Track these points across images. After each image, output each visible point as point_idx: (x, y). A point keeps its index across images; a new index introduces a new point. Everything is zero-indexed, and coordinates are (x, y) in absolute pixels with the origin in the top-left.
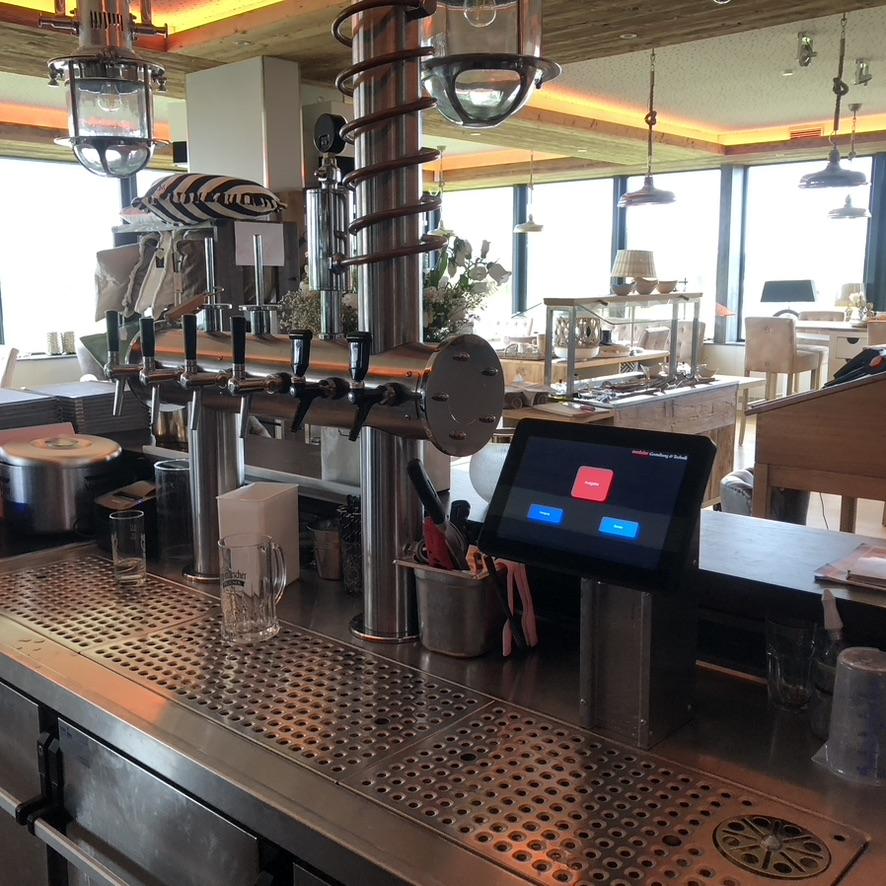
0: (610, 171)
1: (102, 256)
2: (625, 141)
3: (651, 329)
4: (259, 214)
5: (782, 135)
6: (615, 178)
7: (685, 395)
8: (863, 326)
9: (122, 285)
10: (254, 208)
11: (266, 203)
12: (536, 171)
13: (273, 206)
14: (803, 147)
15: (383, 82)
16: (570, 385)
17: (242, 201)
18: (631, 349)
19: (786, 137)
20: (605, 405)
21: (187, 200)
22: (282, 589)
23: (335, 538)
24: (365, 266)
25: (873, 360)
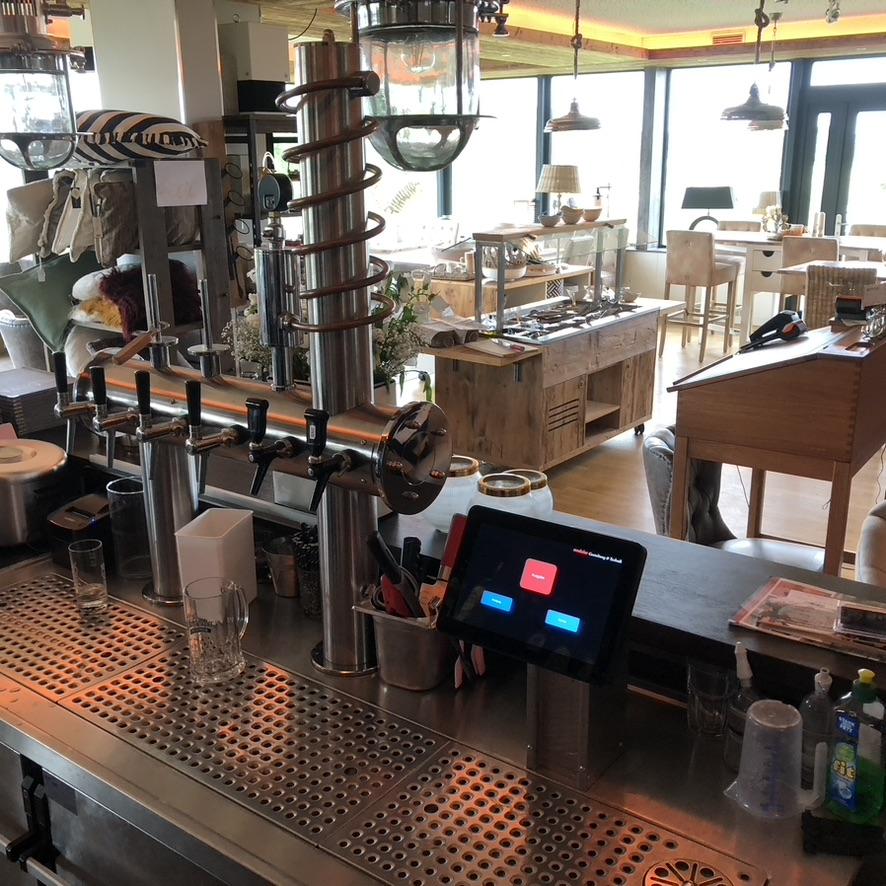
0: (534, 72)
1: (13, 194)
4: (178, 152)
5: (704, 39)
6: (540, 77)
7: (609, 325)
8: (779, 239)
9: (37, 224)
10: (174, 147)
11: (186, 143)
13: (193, 145)
14: (725, 54)
15: (330, 159)
17: (162, 141)
18: (557, 267)
19: (709, 42)
20: (534, 341)
21: (103, 141)
22: (245, 626)
23: (290, 560)
24: (317, 334)
25: (786, 326)
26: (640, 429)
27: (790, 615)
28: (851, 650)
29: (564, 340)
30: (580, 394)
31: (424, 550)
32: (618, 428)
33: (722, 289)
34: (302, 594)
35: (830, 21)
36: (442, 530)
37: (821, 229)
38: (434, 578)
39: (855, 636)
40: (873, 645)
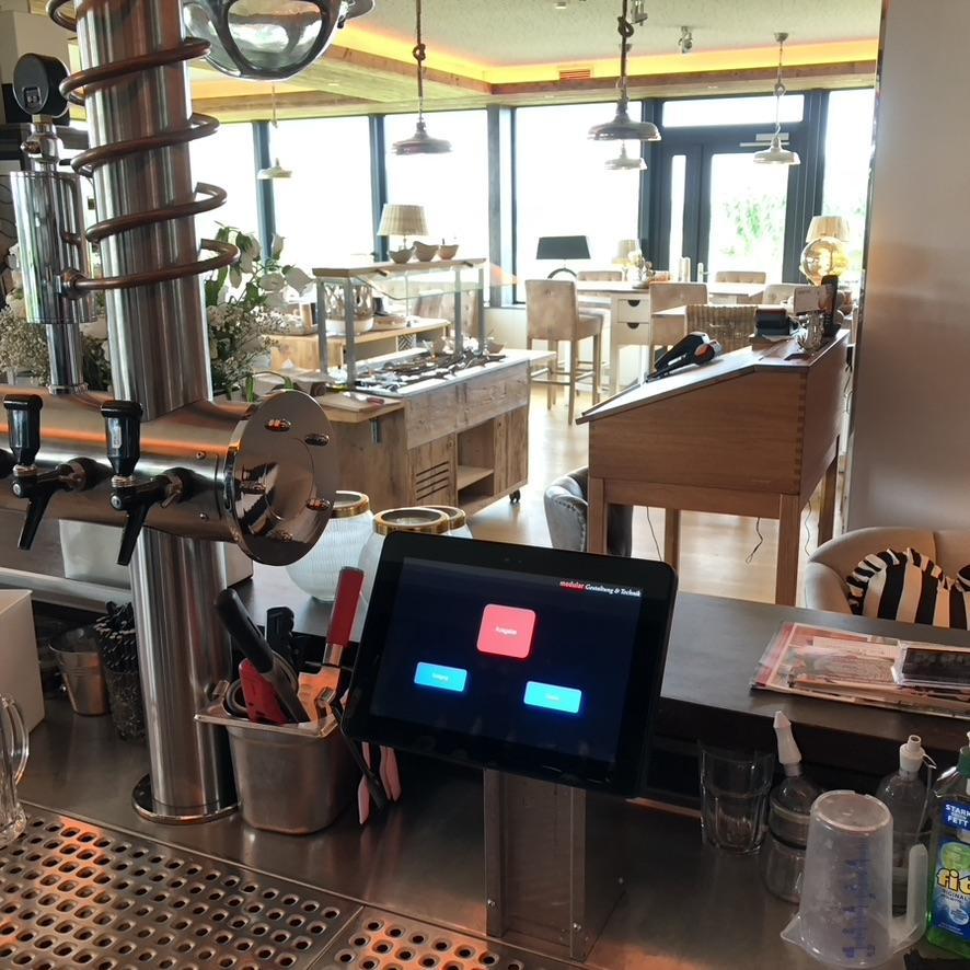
0: (364, 108)
2: (382, 75)
3: (423, 293)
5: (550, 74)
6: (372, 116)
7: (477, 377)
8: (645, 287)
12: (279, 105)
16: (351, 370)
18: (407, 320)
19: (556, 77)
20: (394, 394)
22: (24, 762)
23: (92, 659)
24: (117, 292)
25: (699, 348)
26: (516, 496)
27: (829, 667)
28: (927, 707)
29: (429, 393)
30: (449, 456)
31: (298, 626)
32: (492, 495)
33: (586, 345)
34: (113, 707)
35: (683, 52)
36: (322, 598)
37: (686, 275)
38: (318, 665)
39: (928, 689)
40: (955, 699)
